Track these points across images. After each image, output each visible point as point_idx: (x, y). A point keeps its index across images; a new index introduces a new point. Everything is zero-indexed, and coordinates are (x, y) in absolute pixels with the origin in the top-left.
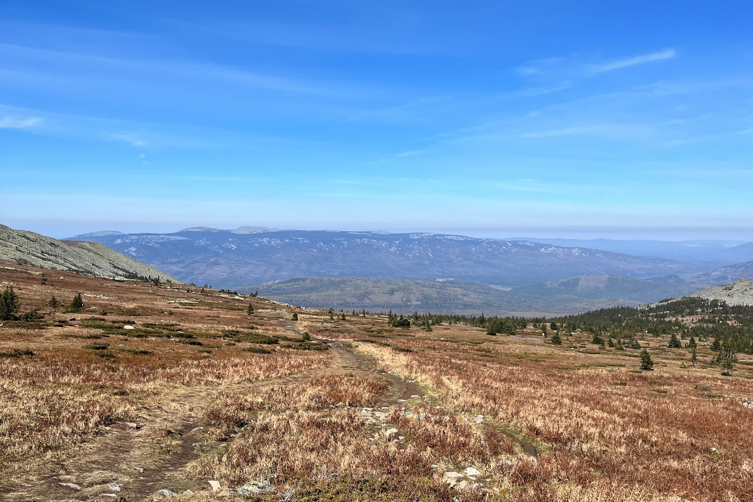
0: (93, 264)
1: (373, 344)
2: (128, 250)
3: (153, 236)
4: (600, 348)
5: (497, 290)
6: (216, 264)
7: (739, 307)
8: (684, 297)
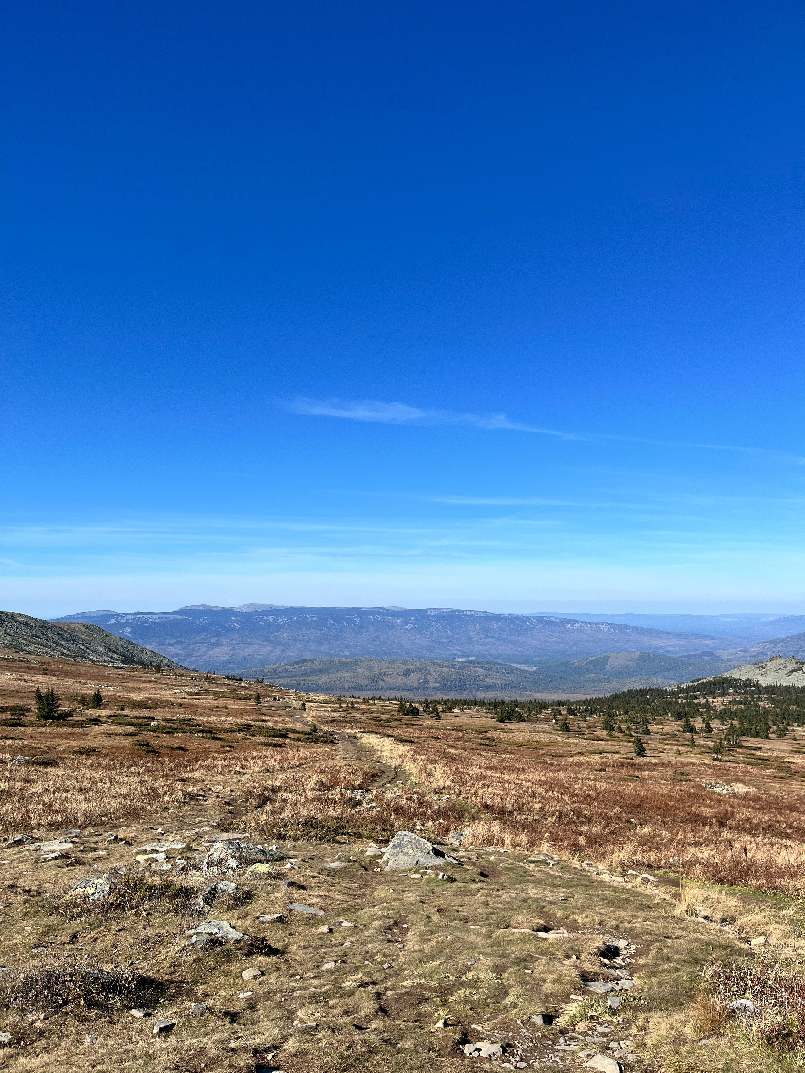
0: (87, 648)
1: (376, 735)
2: (123, 630)
3: (149, 615)
4: (607, 734)
5: (521, 670)
6: (217, 644)
7: (773, 687)
8: (716, 677)
